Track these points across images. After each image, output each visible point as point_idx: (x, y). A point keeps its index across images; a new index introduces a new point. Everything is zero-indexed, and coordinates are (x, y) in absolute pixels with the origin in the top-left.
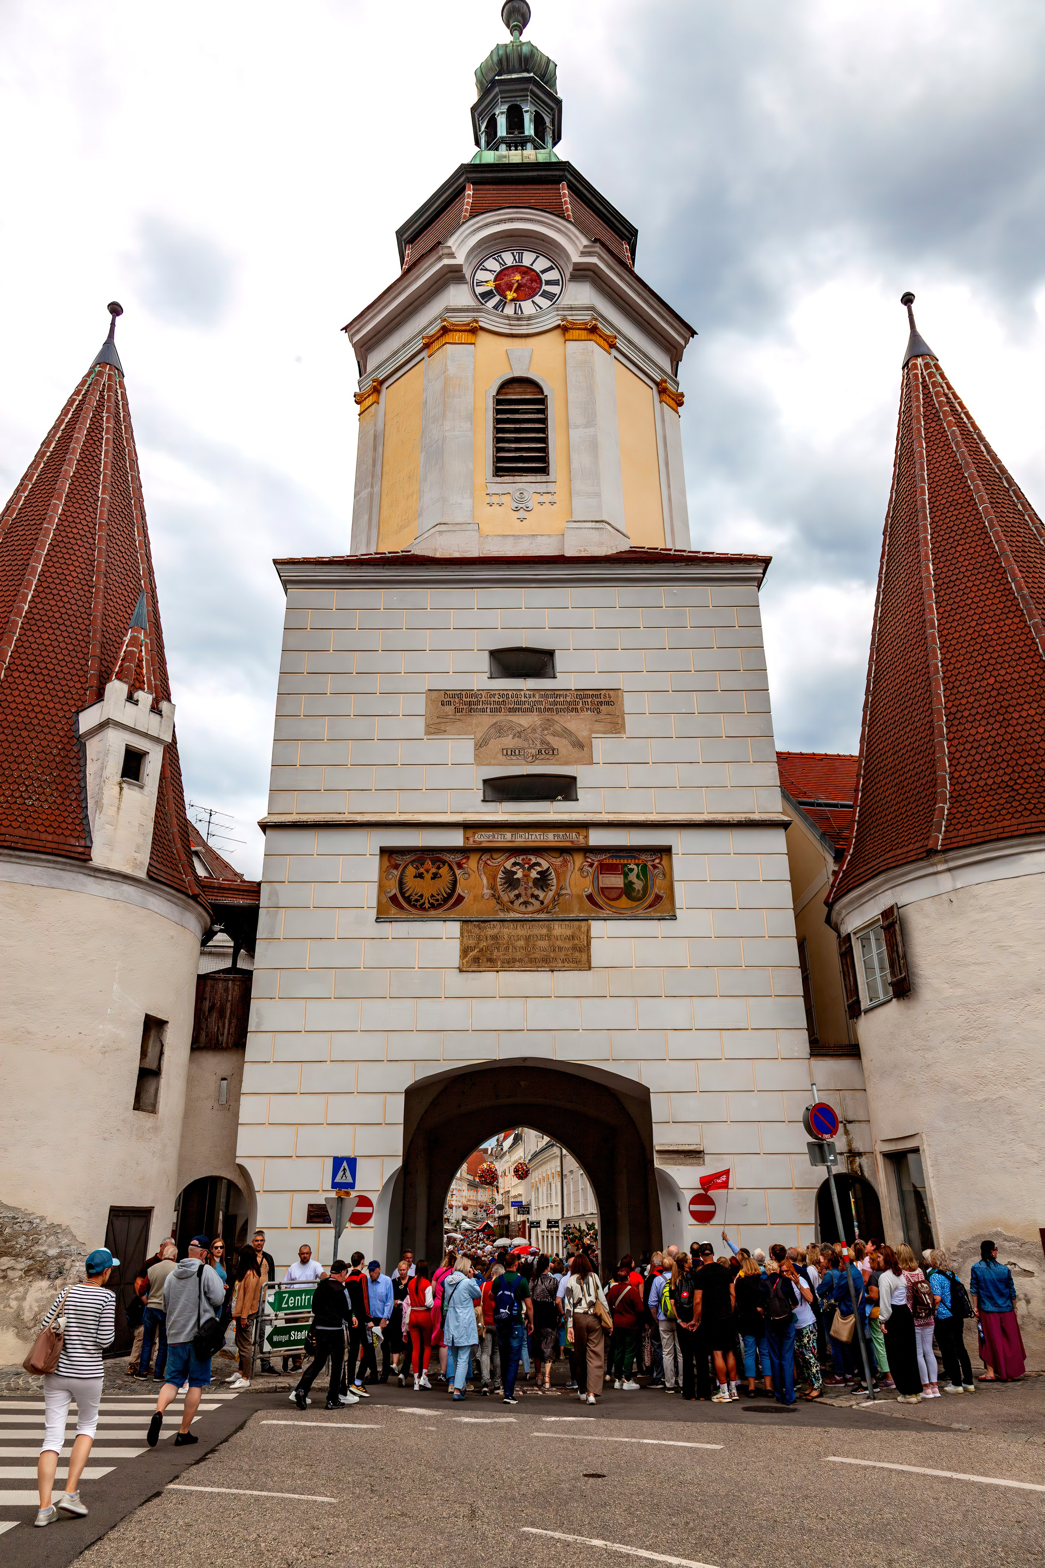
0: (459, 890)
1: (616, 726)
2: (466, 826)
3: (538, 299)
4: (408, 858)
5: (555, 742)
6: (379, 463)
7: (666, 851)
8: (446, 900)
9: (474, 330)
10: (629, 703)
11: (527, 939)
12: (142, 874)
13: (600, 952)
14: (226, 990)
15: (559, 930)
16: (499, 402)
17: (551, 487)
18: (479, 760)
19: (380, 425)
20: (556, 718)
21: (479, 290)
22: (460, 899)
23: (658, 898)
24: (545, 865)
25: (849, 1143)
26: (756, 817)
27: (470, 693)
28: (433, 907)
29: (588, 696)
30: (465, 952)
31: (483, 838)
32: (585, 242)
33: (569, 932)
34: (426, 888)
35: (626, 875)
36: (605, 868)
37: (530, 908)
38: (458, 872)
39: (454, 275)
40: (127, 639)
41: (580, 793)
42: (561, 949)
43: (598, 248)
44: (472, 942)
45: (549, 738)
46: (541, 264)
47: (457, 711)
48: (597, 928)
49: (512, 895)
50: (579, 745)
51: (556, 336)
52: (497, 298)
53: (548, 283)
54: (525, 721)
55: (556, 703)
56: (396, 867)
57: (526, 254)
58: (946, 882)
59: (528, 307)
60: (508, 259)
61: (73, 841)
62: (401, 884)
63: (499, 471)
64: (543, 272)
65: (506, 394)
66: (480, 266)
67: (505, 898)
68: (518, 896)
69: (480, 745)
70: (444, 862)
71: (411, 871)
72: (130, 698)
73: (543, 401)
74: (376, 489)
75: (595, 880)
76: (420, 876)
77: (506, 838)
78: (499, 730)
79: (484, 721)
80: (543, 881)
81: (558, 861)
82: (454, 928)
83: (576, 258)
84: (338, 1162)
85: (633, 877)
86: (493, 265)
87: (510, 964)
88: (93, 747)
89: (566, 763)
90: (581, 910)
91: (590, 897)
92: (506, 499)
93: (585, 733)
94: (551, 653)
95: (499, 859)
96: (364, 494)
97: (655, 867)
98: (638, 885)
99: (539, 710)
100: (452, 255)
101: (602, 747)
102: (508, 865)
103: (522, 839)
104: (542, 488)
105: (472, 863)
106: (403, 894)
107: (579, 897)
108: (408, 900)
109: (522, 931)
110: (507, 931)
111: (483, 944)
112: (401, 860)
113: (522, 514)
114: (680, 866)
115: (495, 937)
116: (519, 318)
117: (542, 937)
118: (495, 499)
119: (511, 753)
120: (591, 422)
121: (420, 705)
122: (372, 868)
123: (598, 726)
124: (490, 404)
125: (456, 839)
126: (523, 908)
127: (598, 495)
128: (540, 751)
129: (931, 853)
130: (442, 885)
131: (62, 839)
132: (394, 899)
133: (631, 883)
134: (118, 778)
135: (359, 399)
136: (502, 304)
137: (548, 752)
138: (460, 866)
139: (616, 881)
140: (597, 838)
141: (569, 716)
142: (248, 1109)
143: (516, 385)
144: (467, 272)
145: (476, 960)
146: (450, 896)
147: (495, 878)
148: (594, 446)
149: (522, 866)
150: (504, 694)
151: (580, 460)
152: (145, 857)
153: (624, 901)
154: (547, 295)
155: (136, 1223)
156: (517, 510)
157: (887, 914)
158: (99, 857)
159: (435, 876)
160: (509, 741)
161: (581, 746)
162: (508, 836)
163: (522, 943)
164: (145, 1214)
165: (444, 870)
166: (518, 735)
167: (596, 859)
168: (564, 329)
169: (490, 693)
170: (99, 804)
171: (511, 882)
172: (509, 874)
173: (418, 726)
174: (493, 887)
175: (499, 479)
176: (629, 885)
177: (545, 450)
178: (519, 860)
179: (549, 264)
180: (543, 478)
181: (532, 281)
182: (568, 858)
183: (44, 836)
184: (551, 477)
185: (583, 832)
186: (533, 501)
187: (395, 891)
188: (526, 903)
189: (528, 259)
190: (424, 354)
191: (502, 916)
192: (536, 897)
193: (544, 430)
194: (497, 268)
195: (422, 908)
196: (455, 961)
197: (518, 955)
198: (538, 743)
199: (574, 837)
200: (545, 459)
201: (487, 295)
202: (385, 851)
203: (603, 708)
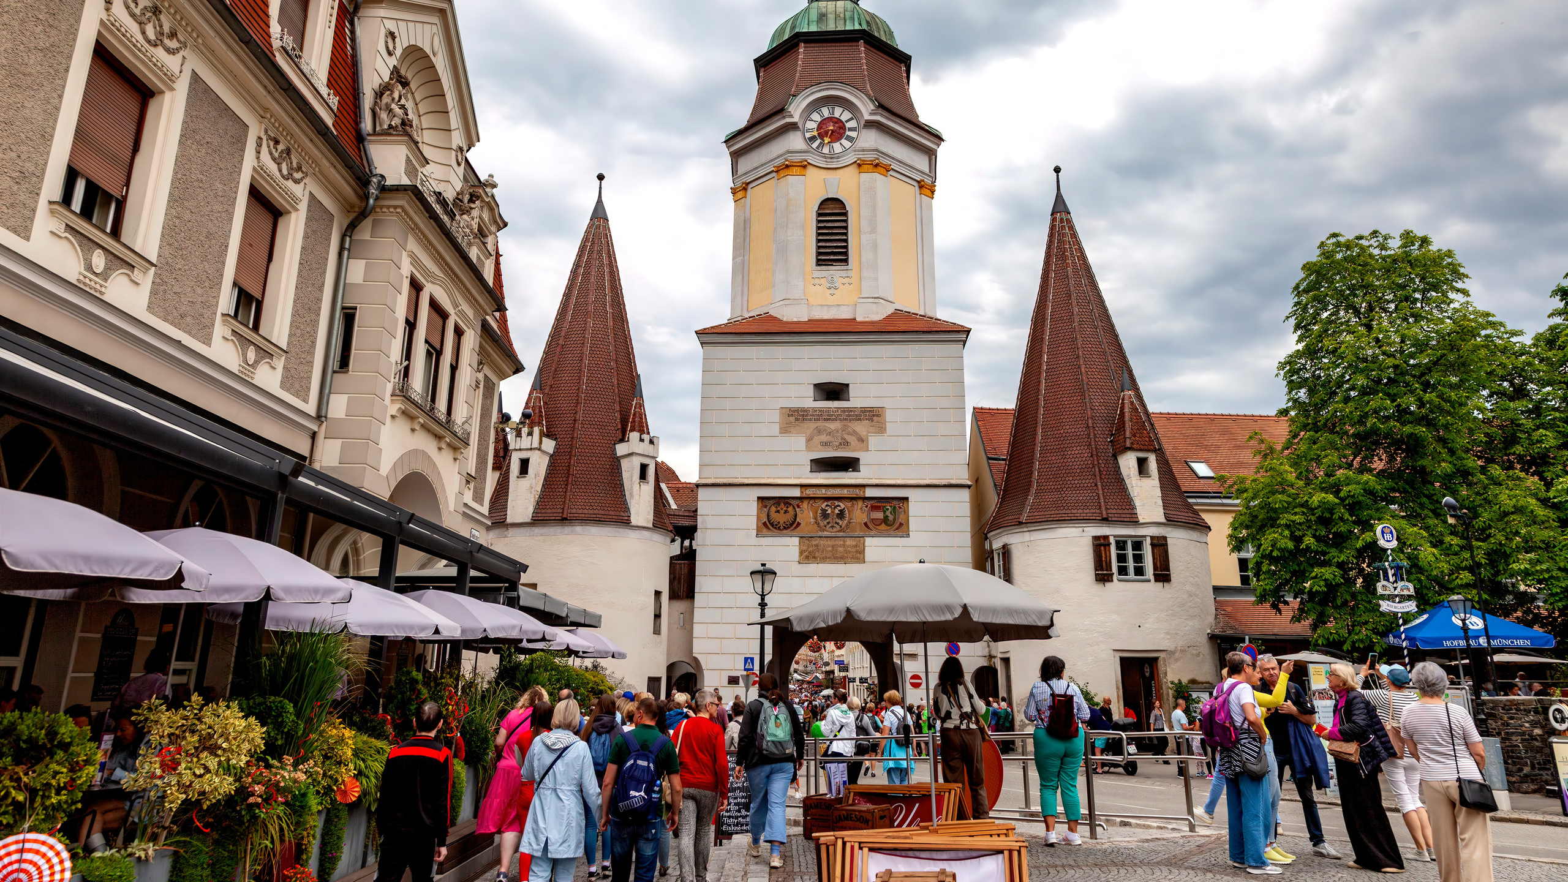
0: (798, 520)
1: (881, 429)
2: (802, 486)
3: (843, 141)
4: (772, 502)
5: (849, 438)
6: (748, 240)
7: (907, 499)
8: (791, 525)
9: (804, 166)
10: (889, 416)
11: (833, 547)
12: (651, 526)
13: (869, 553)
14: (681, 568)
15: (849, 542)
16: (819, 215)
17: (850, 273)
18: (809, 448)
19: (748, 214)
20: (849, 424)
21: (808, 135)
22: (799, 524)
23: (901, 524)
24: (843, 506)
25: (989, 651)
26: (954, 482)
27: (804, 410)
28: (785, 528)
29: (866, 411)
30: (801, 553)
31: (810, 492)
32: (873, 107)
33: (854, 543)
34: (781, 518)
35: (885, 512)
36: (874, 508)
37: (835, 530)
38: (797, 510)
39: (793, 127)
40: (634, 403)
41: (862, 468)
42: (850, 552)
43: (880, 111)
44: (805, 548)
45: (846, 436)
46: (845, 116)
47: (797, 420)
48: (869, 541)
49: (825, 523)
50: (861, 440)
51: (853, 170)
52: (819, 141)
53: (850, 129)
54: (833, 426)
55: (849, 416)
56: (766, 507)
57: (836, 108)
58: (1027, 537)
59: (837, 147)
60: (826, 112)
61: (622, 514)
62: (768, 516)
63: (820, 262)
64: (847, 121)
65: (824, 209)
66: (808, 118)
67: (822, 524)
68: (828, 523)
69: (809, 440)
70: (790, 504)
71: (773, 509)
72: (642, 440)
73: (845, 214)
74: (746, 258)
75: (869, 515)
76: (778, 511)
77: (823, 492)
78: (819, 431)
79: (812, 425)
80: (841, 515)
81: (849, 504)
82: (796, 540)
83: (867, 117)
84: (746, 659)
85: (888, 513)
86: (816, 117)
87: (824, 560)
88: (624, 464)
89: (854, 450)
90: (861, 531)
91: (866, 524)
92: (823, 281)
93: (865, 433)
94: (847, 385)
95: (819, 502)
96: (739, 259)
97: (900, 508)
98: (891, 517)
99: (840, 420)
100: (791, 116)
101: (874, 441)
102: (823, 506)
103: (831, 493)
104: (844, 274)
105: (805, 505)
106: (769, 521)
107: (860, 524)
108: (772, 525)
109: (830, 542)
110: (823, 542)
111: (811, 549)
112: (769, 503)
113: (832, 291)
114: (913, 508)
115: (817, 546)
116: (832, 156)
117: (840, 546)
118: (817, 281)
119: (825, 444)
120: (873, 230)
121: (776, 417)
122: (753, 508)
123: (872, 430)
124: (814, 215)
125: (796, 493)
126: (831, 529)
127: (876, 279)
128: (840, 444)
129: (1020, 523)
130: (789, 517)
131: (617, 513)
132: (765, 524)
133: (887, 516)
134: (638, 480)
135: (734, 191)
136: (822, 145)
137: (845, 444)
138: (798, 506)
139: (879, 515)
140: (870, 493)
141: (856, 423)
142: (697, 630)
143: (829, 202)
144: (800, 125)
145: (807, 557)
146: (793, 522)
147: (816, 513)
148: (875, 247)
149: (831, 507)
150: (821, 410)
151: (867, 256)
152: (651, 517)
153: (883, 526)
154: (850, 139)
155: (656, 683)
156: (830, 288)
157: (1004, 546)
158: (635, 520)
159: (786, 512)
160: (824, 438)
161: (863, 441)
163: (830, 549)
164: (659, 679)
165: (790, 509)
166: (829, 434)
167: (869, 503)
168: (860, 165)
169: (814, 410)
170: (631, 494)
171: (825, 515)
172: (824, 511)
173: (776, 429)
174: (815, 518)
175: (819, 268)
176: (886, 517)
177: (846, 247)
178: (829, 503)
179: (851, 116)
180: (845, 268)
181: (840, 128)
182: (855, 502)
183: (611, 513)
184: (850, 267)
185: (863, 489)
186: (839, 282)
187: (765, 520)
188: (832, 527)
189: (837, 112)
190: (774, 174)
191: (820, 534)
192: (838, 524)
193: (846, 234)
194: (819, 119)
195: (779, 529)
196: (797, 558)
197: (828, 555)
198: (839, 438)
199: (858, 492)
200: (846, 254)
201: (813, 139)
202: (760, 499)
203: (875, 418)
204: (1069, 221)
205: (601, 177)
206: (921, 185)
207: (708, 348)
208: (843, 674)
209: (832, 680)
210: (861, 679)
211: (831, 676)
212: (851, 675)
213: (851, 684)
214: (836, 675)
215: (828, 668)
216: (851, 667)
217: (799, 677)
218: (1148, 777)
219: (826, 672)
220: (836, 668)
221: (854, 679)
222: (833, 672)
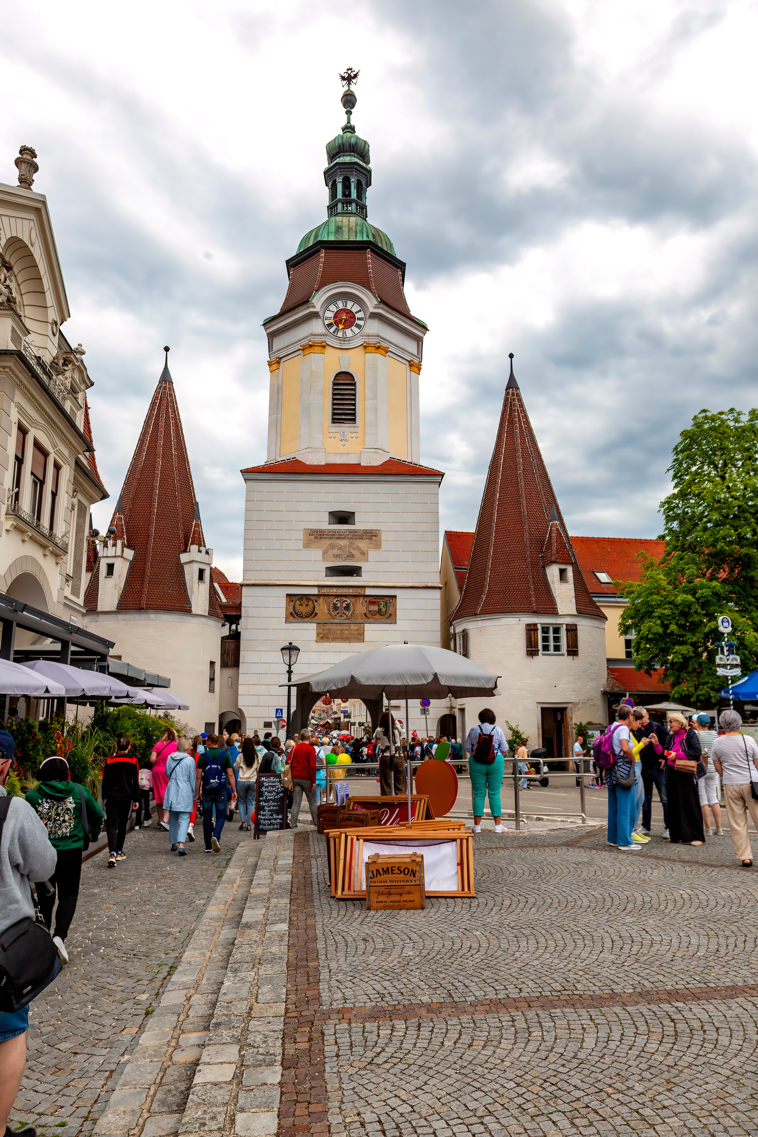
0: (316, 611)
1: (378, 546)
2: (319, 586)
3: (353, 328)
4: (296, 598)
5: (354, 552)
6: (280, 402)
7: (395, 596)
8: (311, 614)
9: (324, 346)
10: (384, 536)
11: (341, 630)
12: (207, 614)
13: (367, 636)
14: (229, 646)
15: (353, 627)
16: (335, 384)
17: (357, 430)
18: (324, 559)
19: (280, 382)
20: (355, 542)
21: (327, 322)
22: (316, 614)
23: (391, 615)
24: (349, 601)
25: (451, 704)
26: (429, 585)
27: (321, 531)
28: (306, 617)
29: (366, 533)
30: (318, 635)
31: (325, 591)
32: (376, 303)
33: (357, 628)
34: (304, 609)
35: (379, 606)
36: (371, 603)
37: (343, 618)
38: (315, 603)
39: (315, 315)
40: (194, 523)
41: (363, 574)
42: (353, 634)
43: (382, 305)
44: (321, 631)
45: (352, 551)
46: (355, 308)
47: (316, 538)
48: (367, 626)
49: (336, 613)
50: (363, 553)
51: (361, 350)
52: (335, 327)
53: (359, 319)
54: (342, 543)
55: (355, 535)
56: (292, 601)
57: (348, 302)
58: (480, 624)
59: (349, 333)
60: (340, 305)
61: (185, 605)
62: (294, 608)
63: (334, 421)
64: (356, 313)
65: (338, 380)
66: (327, 309)
67: (333, 614)
68: (338, 613)
69: (324, 553)
70: (310, 600)
71: (298, 603)
72: (200, 551)
73: (354, 384)
74: (279, 415)
75: (367, 608)
76: (301, 605)
77: (334, 591)
78: (332, 546)
79: (326, 543)
80: (347, 607)
81: (353, 600)
82: (314, 626)
83: (372, 310)
84: (277, 710)
85: (381, 606)
86: (333, 308)
87: (334, 640)
88: (187, 568)
89: (358, 561)
90: (362, 619)
91: (365, 614)
92: (337, 435)
93: (366, 549)
94: (354, 513)
95: (331, 598)
96: (274, 416)
97: (390, 603)
98: (383, 610)
99: (348, 538)
100: (314, 307)
101: (372, 554)
102: (335, 601)
103: (340, 591)
104: (352, 430)
105: (321, 600)
106: (295, 612)
107: (361, 614)
108: (297, 614)
109: (339, 627)
110: (334, 627)
111: (325, 632)
112: (294, 599)
113: (343, 443)
114: (400, 603)
115: (329, 629)
116: (345, 339)
117: (346, 630)
118: (332, 435)
119: (337, 556)
120: (375, 398)
121: (301, 535)
122: (283, 602)
123: (371, 546)
124: (331, 384)
125: (315, 591)
126: (340, 618)
127: (377, 434)
128: (348, 556)
129: (476, 614)
130: (309, 609)
131: (182, 605)
132: (291, 614)
133: (381, 609)
134: (197, 581)
135: (270, 364)
136: (337, 330)
137: (351, 556)
138: (316, 601)
139: (375, 608)
140: (368, 592)
141: (360, 541)
142: (241, 689)
143: (342, 375)
144: (321, 314)
145: (322, 638)
146: (313, 613)
147: (329, 606)
148: (376, 410)
149: (340, 602)
150: (334, 531)
151: (369, 417)
152: (207, 608)
153: (378, 616)
154: (359, 326)
155: (211, 727)
156: (341, 440)
157: (463, 631)
158: (194, 610)
159: (307, 605)
160: (336, 551)
161: (364, 554)
162: (335, 590)
163: (339, 632)
164: (213, 724)
165: (310, 603)
166: (340, 549)
167: (368, 599)
168: (365, 347)
169: (329, 531)
170: (192, 591)
171: (335, 608)
172: (335, 605)
173: (301, 544)
174: (329, 610)
175: (334, 425)
176: (380, 610)
177: (354, 410)
178: (339, 599)
179: (359, 308)
180: (353, 425)
181: (351, 317)
182: (357, 598)
183: (177, 604)
184: (356, 425)
185: (363, 589)
186: (348, 436)
187: (292, 610)
188: (341, 616)
189: (349, 305)
190: (301, 352)
191: (332, 621)
192: (345, 614)
193: (354, 400)
194: (335, 310)
195: (302, 617)
196: (315, 638)
197: (338, 636)
198: (347, 552)
199: (360, 591)
200: (354, 414)
201: (330, 325)
202: (288, 596)
203: (373, 538)
204: (518, 395)
205: (167, 349)
206: (411, 364)
207: (250, 483)
208: (346, 720)
209: (339, 724)
210: (359, 723)
211: (338, 722)
212: (352, 720)
213: (352, 727)
214: (342, 720)
215: (336, 716)
216: (352, 715)
217: (315, 722)
218: (556, 787)
219: (335, 718)
220: (342, 715)
221: (355, 723)
222: (339, 718)
